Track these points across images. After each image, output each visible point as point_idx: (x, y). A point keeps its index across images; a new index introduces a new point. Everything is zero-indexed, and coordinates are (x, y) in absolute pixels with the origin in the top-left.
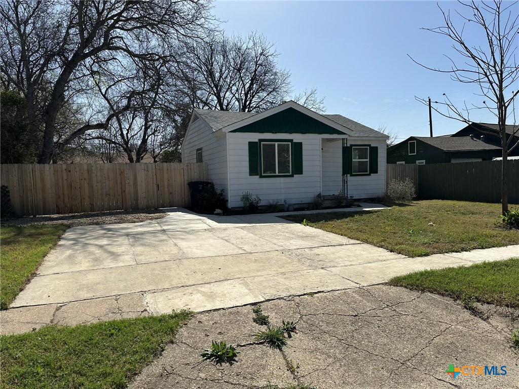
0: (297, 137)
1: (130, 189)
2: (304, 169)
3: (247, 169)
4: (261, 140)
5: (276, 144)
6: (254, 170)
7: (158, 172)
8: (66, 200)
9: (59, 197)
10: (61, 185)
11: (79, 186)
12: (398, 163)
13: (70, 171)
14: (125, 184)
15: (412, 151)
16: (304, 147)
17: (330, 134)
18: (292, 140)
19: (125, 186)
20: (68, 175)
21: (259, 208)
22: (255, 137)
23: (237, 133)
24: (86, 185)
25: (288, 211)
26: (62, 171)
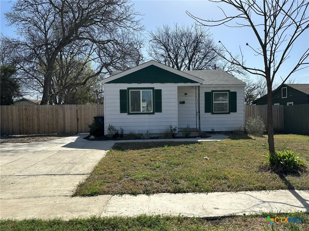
0: (157, 86)
1: (61, 121)
2: (163, 108)
3: (119, 108)
4: (129, 89)
5: (141, 91)
6: (124, 109)
7: (78, 110)
8: (25, 127)
9: (21, 125)
10: (21, 117)
11: (32, 119)
12: (275, 104)
13: (27, 110)
14: (58, 117)
15: (284, 96)
16: (163, 93)
17: (185, 83)
18: (154, 88)
19: (58, 119)
20: (25, 112)
21: (124, 136)
22: (125, 86)
23: (111, 84)
24: (36, 118)
25: (144, 139)
26: (22, 109)
